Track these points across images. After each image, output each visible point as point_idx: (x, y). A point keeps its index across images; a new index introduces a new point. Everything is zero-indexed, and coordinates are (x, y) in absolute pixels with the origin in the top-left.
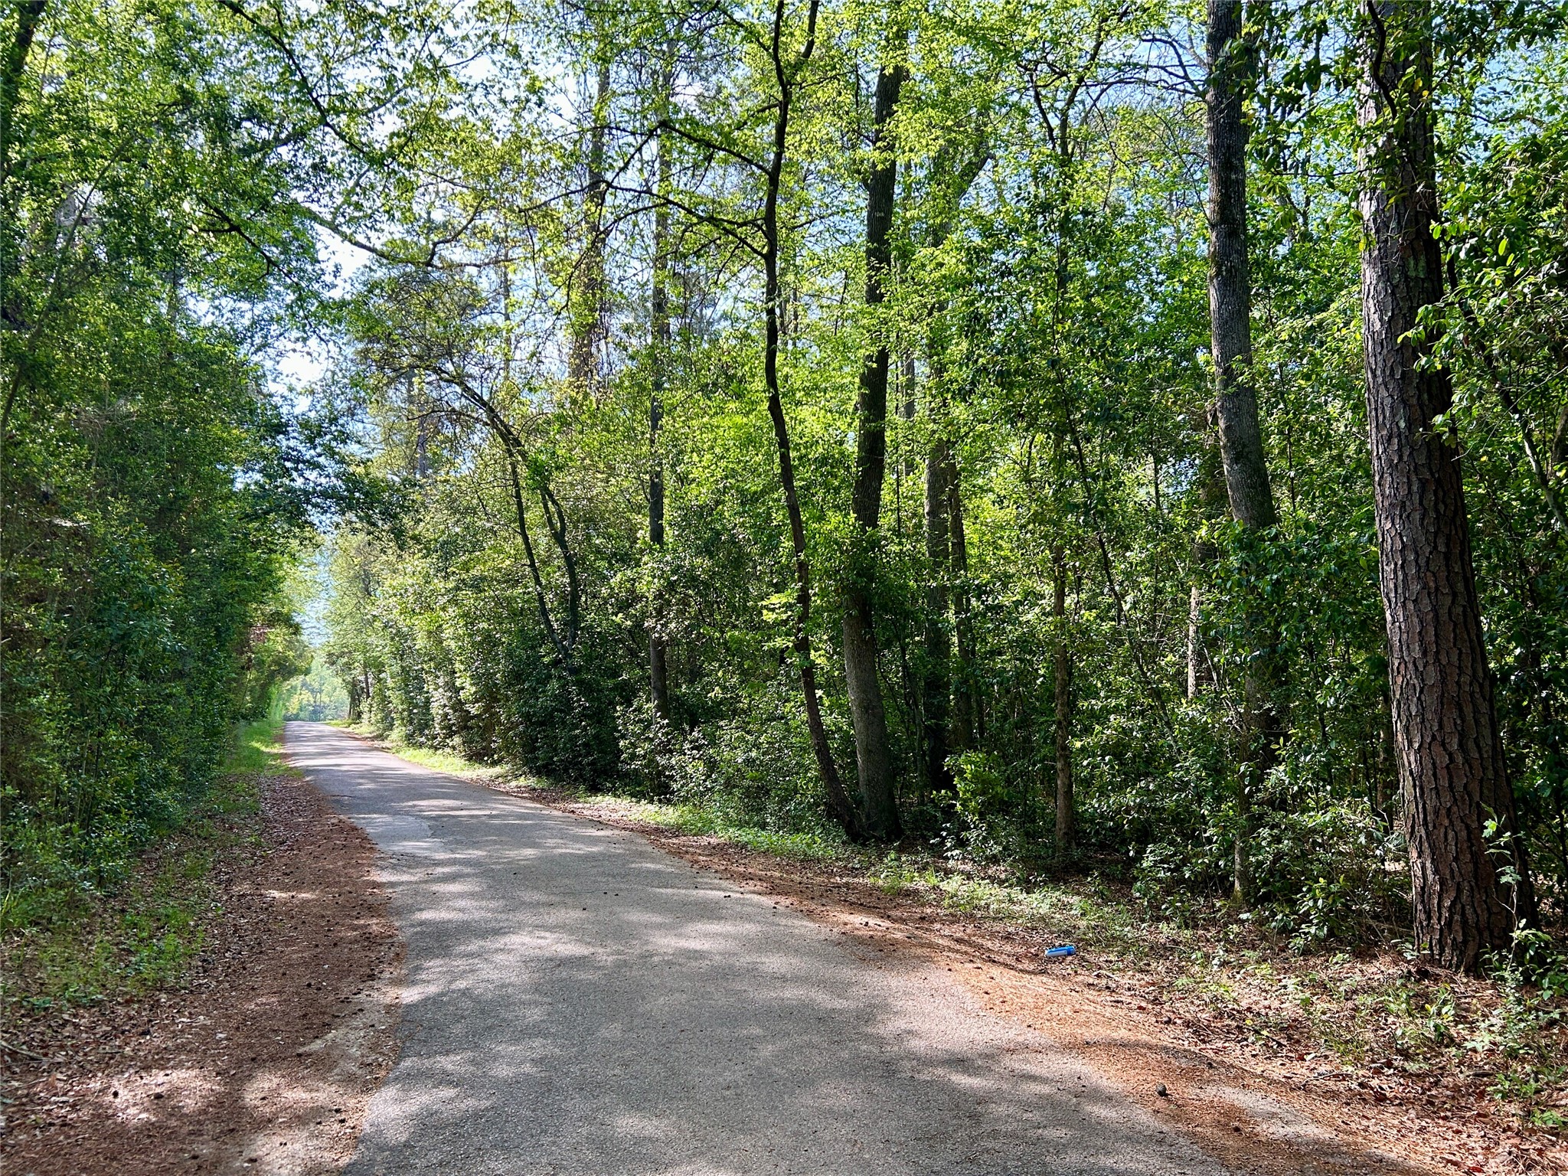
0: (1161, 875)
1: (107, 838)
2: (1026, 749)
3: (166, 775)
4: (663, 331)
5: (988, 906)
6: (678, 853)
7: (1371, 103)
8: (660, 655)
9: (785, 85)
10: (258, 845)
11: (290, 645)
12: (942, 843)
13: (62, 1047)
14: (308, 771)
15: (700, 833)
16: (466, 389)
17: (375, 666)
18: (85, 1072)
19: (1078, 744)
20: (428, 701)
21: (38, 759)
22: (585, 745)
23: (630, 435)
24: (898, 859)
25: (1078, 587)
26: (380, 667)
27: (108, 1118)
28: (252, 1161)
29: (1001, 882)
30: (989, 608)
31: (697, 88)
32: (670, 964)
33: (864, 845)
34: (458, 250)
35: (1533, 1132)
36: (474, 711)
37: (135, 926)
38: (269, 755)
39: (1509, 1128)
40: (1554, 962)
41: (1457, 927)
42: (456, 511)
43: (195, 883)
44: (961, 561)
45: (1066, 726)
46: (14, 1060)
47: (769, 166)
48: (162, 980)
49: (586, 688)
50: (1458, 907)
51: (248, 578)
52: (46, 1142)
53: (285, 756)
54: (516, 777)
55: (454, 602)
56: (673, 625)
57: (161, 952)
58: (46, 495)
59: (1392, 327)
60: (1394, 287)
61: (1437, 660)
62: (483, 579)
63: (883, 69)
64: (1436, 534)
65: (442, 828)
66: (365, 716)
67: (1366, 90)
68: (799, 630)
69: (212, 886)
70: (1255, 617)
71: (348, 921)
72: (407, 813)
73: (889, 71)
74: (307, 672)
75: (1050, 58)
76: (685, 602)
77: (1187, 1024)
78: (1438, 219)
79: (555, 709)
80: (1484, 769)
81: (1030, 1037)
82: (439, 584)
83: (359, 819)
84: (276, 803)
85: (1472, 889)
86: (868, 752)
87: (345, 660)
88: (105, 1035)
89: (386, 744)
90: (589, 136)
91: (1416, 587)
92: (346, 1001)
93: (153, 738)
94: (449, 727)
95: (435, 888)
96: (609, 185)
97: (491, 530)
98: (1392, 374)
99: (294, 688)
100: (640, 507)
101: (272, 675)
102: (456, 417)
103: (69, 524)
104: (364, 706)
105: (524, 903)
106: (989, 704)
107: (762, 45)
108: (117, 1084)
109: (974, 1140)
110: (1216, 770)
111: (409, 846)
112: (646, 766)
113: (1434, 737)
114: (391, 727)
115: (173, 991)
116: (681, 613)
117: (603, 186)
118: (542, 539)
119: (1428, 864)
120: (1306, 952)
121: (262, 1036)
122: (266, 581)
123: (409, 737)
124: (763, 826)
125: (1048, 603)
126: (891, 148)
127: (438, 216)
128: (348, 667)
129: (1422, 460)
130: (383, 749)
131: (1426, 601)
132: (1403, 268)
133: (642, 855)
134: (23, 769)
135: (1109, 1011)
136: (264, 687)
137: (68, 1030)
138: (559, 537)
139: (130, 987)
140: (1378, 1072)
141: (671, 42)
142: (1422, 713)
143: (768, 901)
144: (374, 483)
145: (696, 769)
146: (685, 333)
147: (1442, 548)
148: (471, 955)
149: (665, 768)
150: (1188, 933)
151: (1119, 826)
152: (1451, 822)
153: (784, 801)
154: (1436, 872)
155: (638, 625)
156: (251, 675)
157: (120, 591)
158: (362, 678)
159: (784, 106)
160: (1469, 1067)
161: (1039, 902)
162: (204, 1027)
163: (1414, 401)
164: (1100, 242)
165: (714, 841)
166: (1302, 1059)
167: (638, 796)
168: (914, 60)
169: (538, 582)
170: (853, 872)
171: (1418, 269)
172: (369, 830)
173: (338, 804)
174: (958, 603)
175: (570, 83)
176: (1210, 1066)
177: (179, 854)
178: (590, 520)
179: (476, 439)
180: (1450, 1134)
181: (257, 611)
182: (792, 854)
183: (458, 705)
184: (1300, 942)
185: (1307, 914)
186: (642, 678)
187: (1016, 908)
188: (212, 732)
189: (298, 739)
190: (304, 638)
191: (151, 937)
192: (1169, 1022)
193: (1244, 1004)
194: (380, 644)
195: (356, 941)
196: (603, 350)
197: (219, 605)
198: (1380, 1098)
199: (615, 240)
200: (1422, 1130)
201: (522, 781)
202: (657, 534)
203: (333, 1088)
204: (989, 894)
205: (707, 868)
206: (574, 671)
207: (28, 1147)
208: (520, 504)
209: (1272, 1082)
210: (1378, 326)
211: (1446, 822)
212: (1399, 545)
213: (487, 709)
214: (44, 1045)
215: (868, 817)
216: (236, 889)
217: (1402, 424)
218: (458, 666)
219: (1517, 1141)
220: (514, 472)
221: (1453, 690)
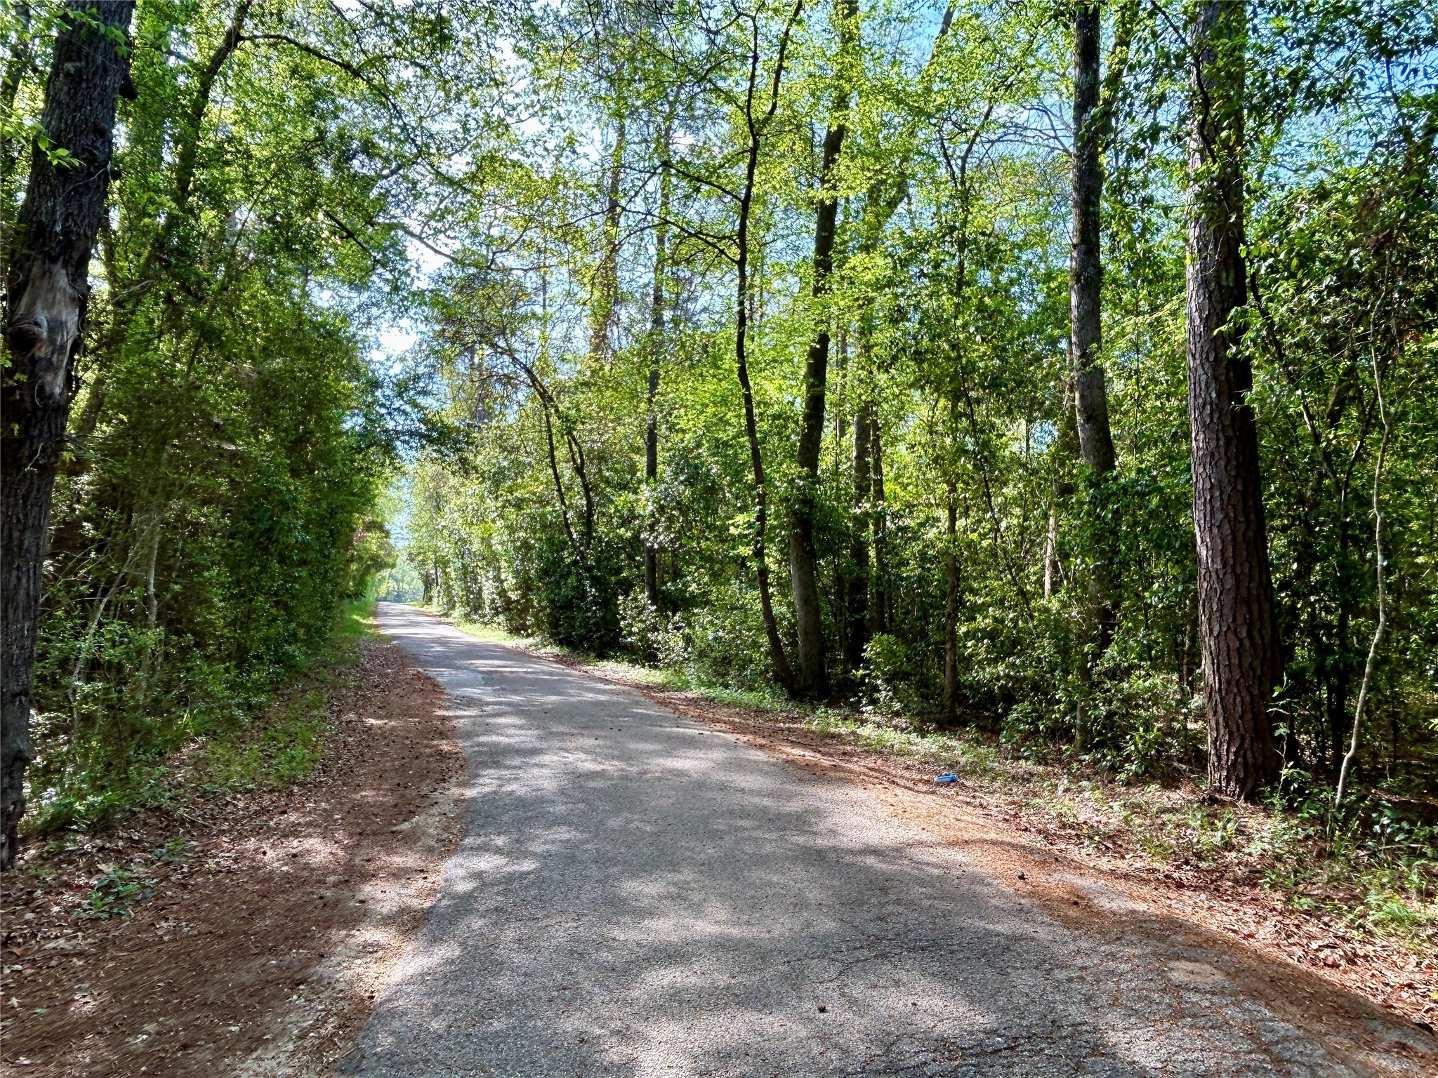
0: (1022, 727)
1: (255, 676)
2: (923, 634)
3: (294, 634)
4: (658, 322)
5: (892, 746)
6: (664, 703)
7: (1198, 155)
8: (652, 559)
9: (755, 135)
10: (360, 688)
11: (380, 547)
12: (859, 701)
13: (226, 820)
14: (394, 637)
15: (680, 689)
16: (514, 359)
17: (442, 563)
18: (242, 836)
19: (964, 629)
20: (481, 589)
21: (209, 617)
22: (595, 624)
23: (634, 395)
24: (826, 712)
25: (966, 515)
26: (446, 564)
27: (259, 869)
28: (363, 902)
29: (903, 730)
30: (899, 529)
31: (690, 139)
32: (659, 779)
33: (801, 701)
34: (511, 258)
35: (1292, 912)
36: (514, 597)
37: (274, 739)
38: (366, 625)
39: (1275, 909)
40: (1310, 793)
41: (1240, 767)
42: (505, 449)
43: (315, 712)
44: (880, 494)
45: (954, 618)
46: (193, 826)
47: (743, 196)
48: (294, 777)
49: (596, 582)
50: (1242, 752)
51: (353, 494)
52: (217, 883)
53: (377, 626)
54: (545, 646)
55: (501, 516)
56: (662, 537)
57: (293, 757)
58: (217, 426)
59: (1208, 323)
60: (1211, 293)
61: (1233, 571)
62: (523, 500)
63: (829, 127)
64: (1236, 477)
65: (490, 679)
66: (435, 600)
67: (1194, 145)
68: (757, 542)
69: (327, 714)
70: (1097, 538)
71: (425, 742)
72: (467, 669)
73: (834, 128)
74: (393, 566)
75: (954, 118)
76: (671, 519)
77: (1039, 832)
78: (1245, 243)
79: (573, 597)
80: (1265, 652)
81: (924, 836)
82: (490, 503)
83: (433, 672)
84: (372, 658)
85: (1252, 739)
86: (806, 633)
87: (421, 558)
88: (256, 813)
89: (450, 620)
90: (609, 174)
91: (1220, 516)
92: (426, 796)
93: (286, 608)
94: (496, 609)
95: (488, 720)
96: (624, 209)
97: (530, 463)
98: (1207, 358)
99: (384, 578)
100: (639, 448)
101: (368, 568)
102: (507, 380)
103: (233, 448)
104: (434, 593)
105: (552, 733)
106: (896, 601)
107: (738, 106)
108: (265, 846)
109: (883, 905)
110: (1064, 651)
111: (468, 691)
112: (640, 641)
113: (1229, 628)
114: (453, 607)
115: (302, 785)
116: (668, 528)
117: (618, 210)
118: (566, 472)
119: (1221, 720)
120: (1128, 784)
121: (366, 818)
122: (365, 498)
123: (467, 615)
124: (726, 686)
125: (944, 525)
126: (834, 188)
127: (495, 232)
128: (423, 562)
129: (1227, 422)
130: (448, 624)
131: (1227, 526)
132: (1218, 278)
133: (637, 703)
134: (198, 623)
135: (981, 821)
136: (363, 576)
137: (230, 808)
138: (579, 470)
139: (272, 781)
140: (1178, 867)
141: (671, 104)
142: (1221, 609)
143: (731, 737)
144: (445, 426)
145: (677, 643)
146: (676, 321)
147: (1240, 488)
148: (515, 767)
149: (654, 642)
150: (1041, 769)
151: (991, 691)
152: (1239, 691)
153: (742, 668)
154: (1227, 726)
155: (636, 537)
156: (354, 567)
157: (266, 498)
158: (433, 571)
159: (754, 151)
160: (1246, 866)
161: (929, 744)
162: (325, 810)
163: (1223, 378)
164: (991, 255)
165: (690, 695)
166: (1123, 857)
167: (633, 662)
168: (853, 117)
169: (563, 503)
170: (793, 720)
171: (1228, 280)
172: (439, 679)
173: (416, 660)
174: (876, 524)
175: (596, 134)
176: (1057, 860)
177: (304, 691)
178: (602, 458)
179: (520, 396)
180: (1230, 912)
181: (359, 520)
182: (748, 706)
183: (502, 593)
184: (1123, 776)
185: (1129, 756)
186: (638, 576)
187: (914, 748)
188: (327, 607)
189: (386, 614)
190: (392, 541)
191: (286, 747)
192: (1026, 830)
193: (1081, 819)
194: (447, 548)
195: (432, 756)
196: (614, 332)
197: (332, 513)
198: (1180, 885)
199: (627, 251)
200: (1210, 908)
201: (549, 649)
202: (652, 470)
203: (418, 856)
204: (893, 738)
205: (686, 714)
206: (589, 569)
207: (204, 887)
208: (551, 444)
209: (1102, 872)
210: (1197, 322)
211: (1235, 690)
212: (1208, 486)
213: (524, 596)
214: (213, 818)
215: (805, 681)
216: (345, 718)
217: (1214, 395)
218: (503, 564)
219: (1280, 918)
220: (548, 421)
221: (1244, 593)
